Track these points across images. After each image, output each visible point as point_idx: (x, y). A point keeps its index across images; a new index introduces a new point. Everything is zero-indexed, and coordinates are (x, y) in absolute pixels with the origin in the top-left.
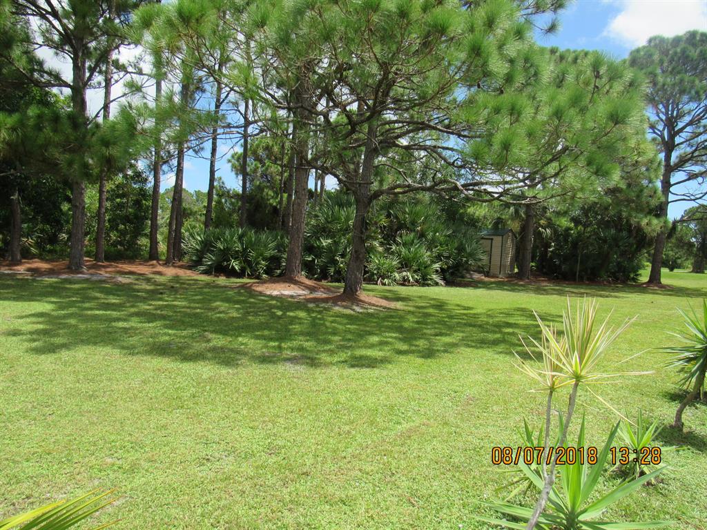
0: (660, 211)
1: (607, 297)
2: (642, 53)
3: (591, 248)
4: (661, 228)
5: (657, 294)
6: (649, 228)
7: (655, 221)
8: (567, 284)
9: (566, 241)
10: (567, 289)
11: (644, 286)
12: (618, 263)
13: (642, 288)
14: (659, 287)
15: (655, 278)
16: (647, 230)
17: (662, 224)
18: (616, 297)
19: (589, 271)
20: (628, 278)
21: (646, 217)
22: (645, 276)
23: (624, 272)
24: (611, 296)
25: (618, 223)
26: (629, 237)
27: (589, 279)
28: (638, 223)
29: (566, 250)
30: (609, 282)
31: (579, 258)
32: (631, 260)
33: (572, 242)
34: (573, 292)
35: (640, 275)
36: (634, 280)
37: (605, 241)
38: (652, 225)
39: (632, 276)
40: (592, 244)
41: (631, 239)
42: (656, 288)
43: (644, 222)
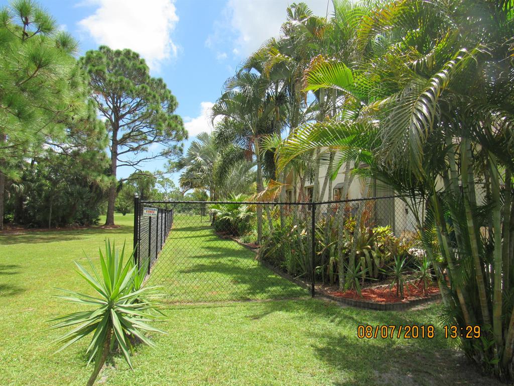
0: (111, 171)
1: (71, 239)
2: (95, 55)
3: (61, 200)
4: (111, 184)
5: (111, 233)
6: (103, 184)
7: (106, 178)
8: (40, 231)
9: (40, 195)
10: (38, 236)
11: (103, 227)
12: (83, 212)
13: (100, 229)
14: (113, 227)
15: (110, 221)
16: (102, 185)
17: (111, 181)
18: (79, 239)
19: (60, 219)
20: (91, 223)
21: (99, 175)
22: (103, 220)
23: (88, 218)
24: (74, 239)
25: (82, 181)
26: (91, 192)
27: (60, 226)
28: (95, 180)
29: (40, 202)
30: (77, 227)
31: (51, 209)
32: (92, 208)
33: (45, 197)
34: (42, 238)
35: (99, 220)
36: (95, 223)
37: (72, 194)
38: (104, 182)
39: (94, 220)
40: (61, 197)
41: (92, 193)
42: (111, 228)
43: (99, 179)
